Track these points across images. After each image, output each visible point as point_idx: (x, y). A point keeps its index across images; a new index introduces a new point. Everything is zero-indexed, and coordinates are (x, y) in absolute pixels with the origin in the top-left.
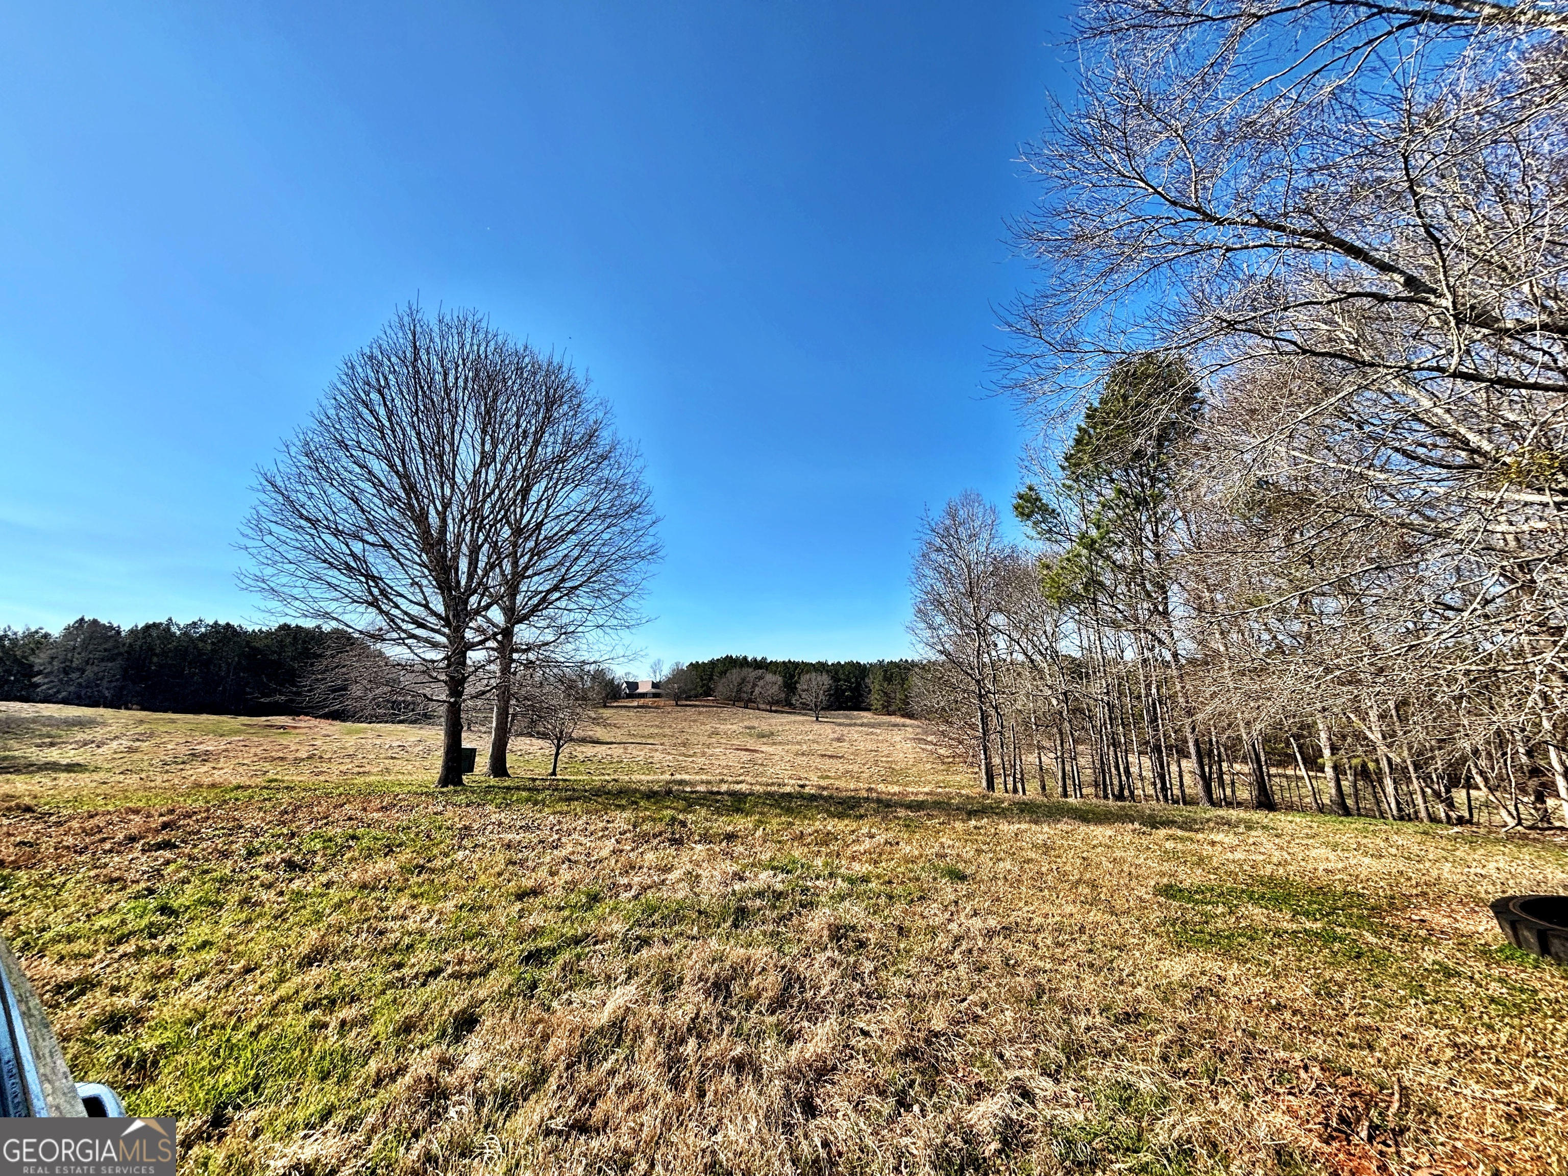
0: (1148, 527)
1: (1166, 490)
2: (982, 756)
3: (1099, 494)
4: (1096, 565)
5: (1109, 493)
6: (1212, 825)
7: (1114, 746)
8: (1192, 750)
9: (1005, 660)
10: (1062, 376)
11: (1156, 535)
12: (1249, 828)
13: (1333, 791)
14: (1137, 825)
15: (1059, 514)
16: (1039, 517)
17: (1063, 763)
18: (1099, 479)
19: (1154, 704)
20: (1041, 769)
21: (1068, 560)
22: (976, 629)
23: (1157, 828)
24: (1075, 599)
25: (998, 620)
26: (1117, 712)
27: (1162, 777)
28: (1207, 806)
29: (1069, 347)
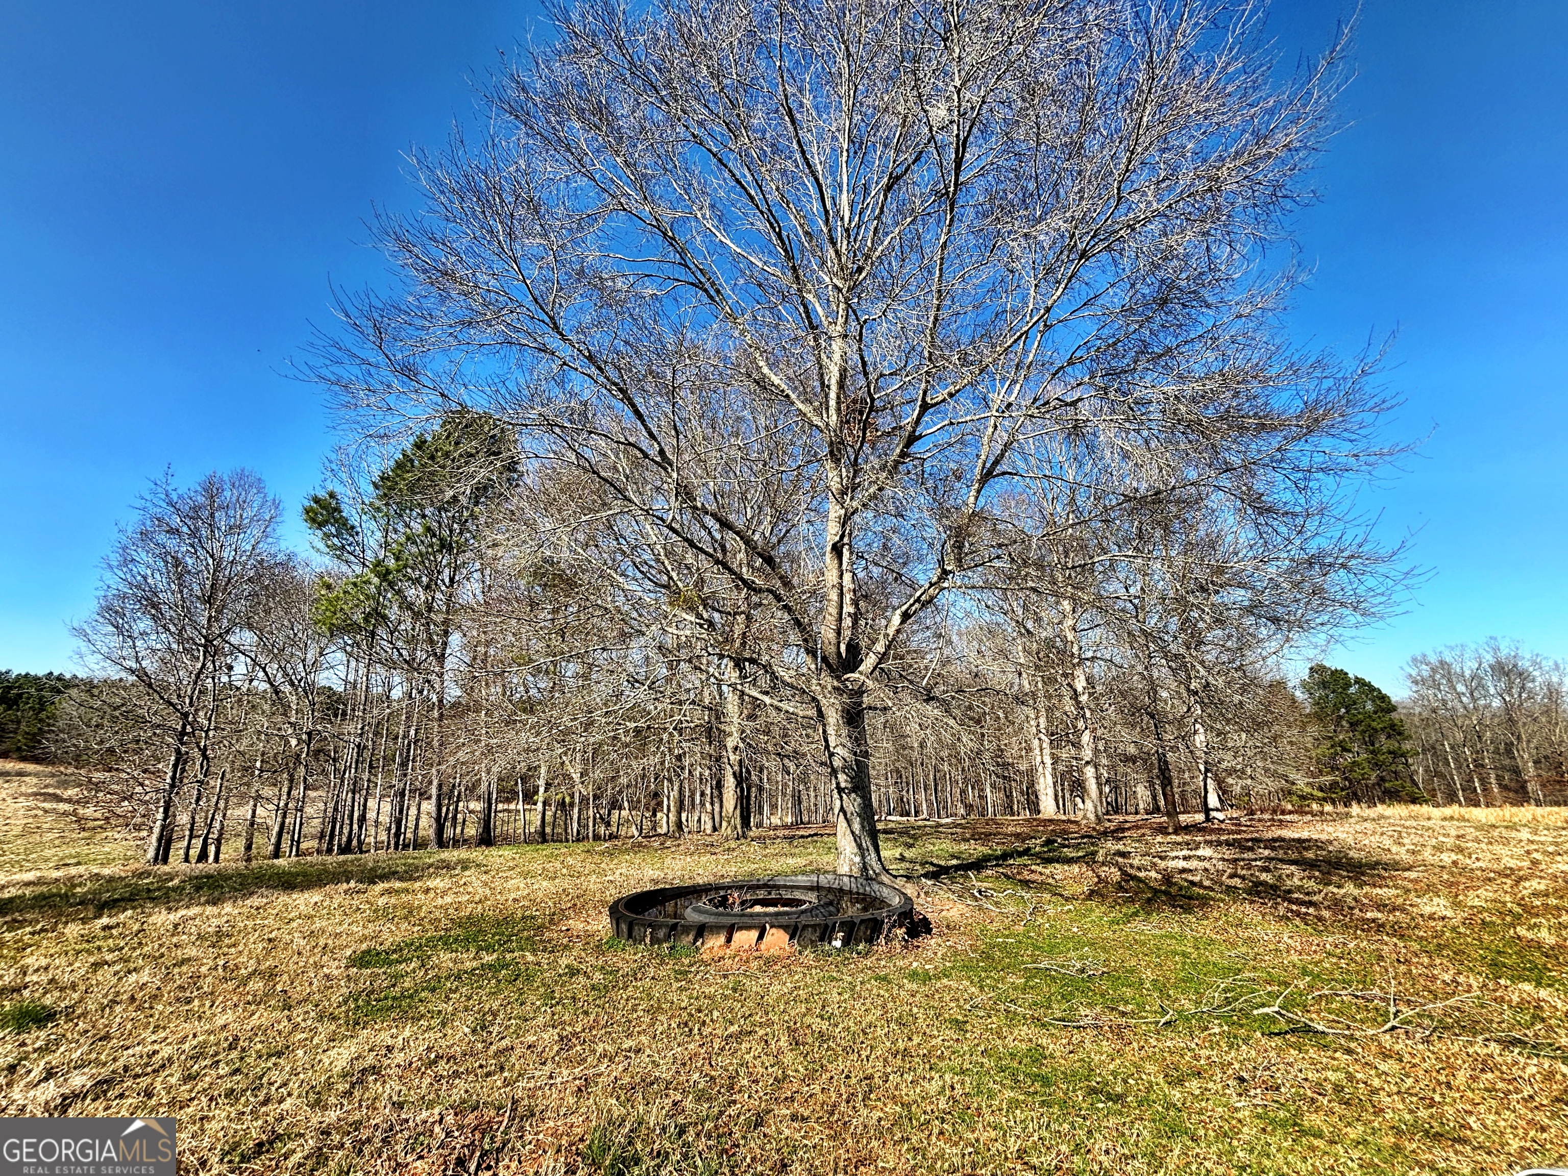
0: (447, 571)
1: (472, 541)
2: (160, 816)
3: (407, 526)
4: (384, 597)
5: (417, 527)
6: (431, 870)
7: (354, 793)
8: (434, 791)
9: (238, 689)
10: (393, 396)
11: (452, 580)
12: (465, 868)
13: (539, 823)
14: (352, 884)
15: (357, 533)
16: (333, 530)
17: (284, 817)
18: (411, 510)
19: (409, 745)
20: (252, 824)
21: (355, 584)
22: (205, 646)
23: (375, 883)
24: (350, 628)
25: (244, 638)
26: (367, 754)
27: (399, 823)
28: (435, 848)
29: (408, 372)
